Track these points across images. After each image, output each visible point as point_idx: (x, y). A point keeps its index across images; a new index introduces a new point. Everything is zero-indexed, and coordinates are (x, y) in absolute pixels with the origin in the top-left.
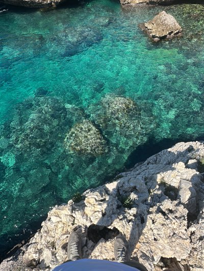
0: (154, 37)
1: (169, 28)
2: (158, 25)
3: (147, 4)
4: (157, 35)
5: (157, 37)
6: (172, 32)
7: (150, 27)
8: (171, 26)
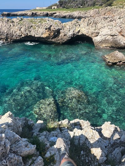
0: (109, 62)
1: (118, 59)
2: (112, 57)
3: (110, 47)
4: (111, 62)
5: (110, 62)
6: (121, 61)
7: (107, 57)
8: (120, 58)
